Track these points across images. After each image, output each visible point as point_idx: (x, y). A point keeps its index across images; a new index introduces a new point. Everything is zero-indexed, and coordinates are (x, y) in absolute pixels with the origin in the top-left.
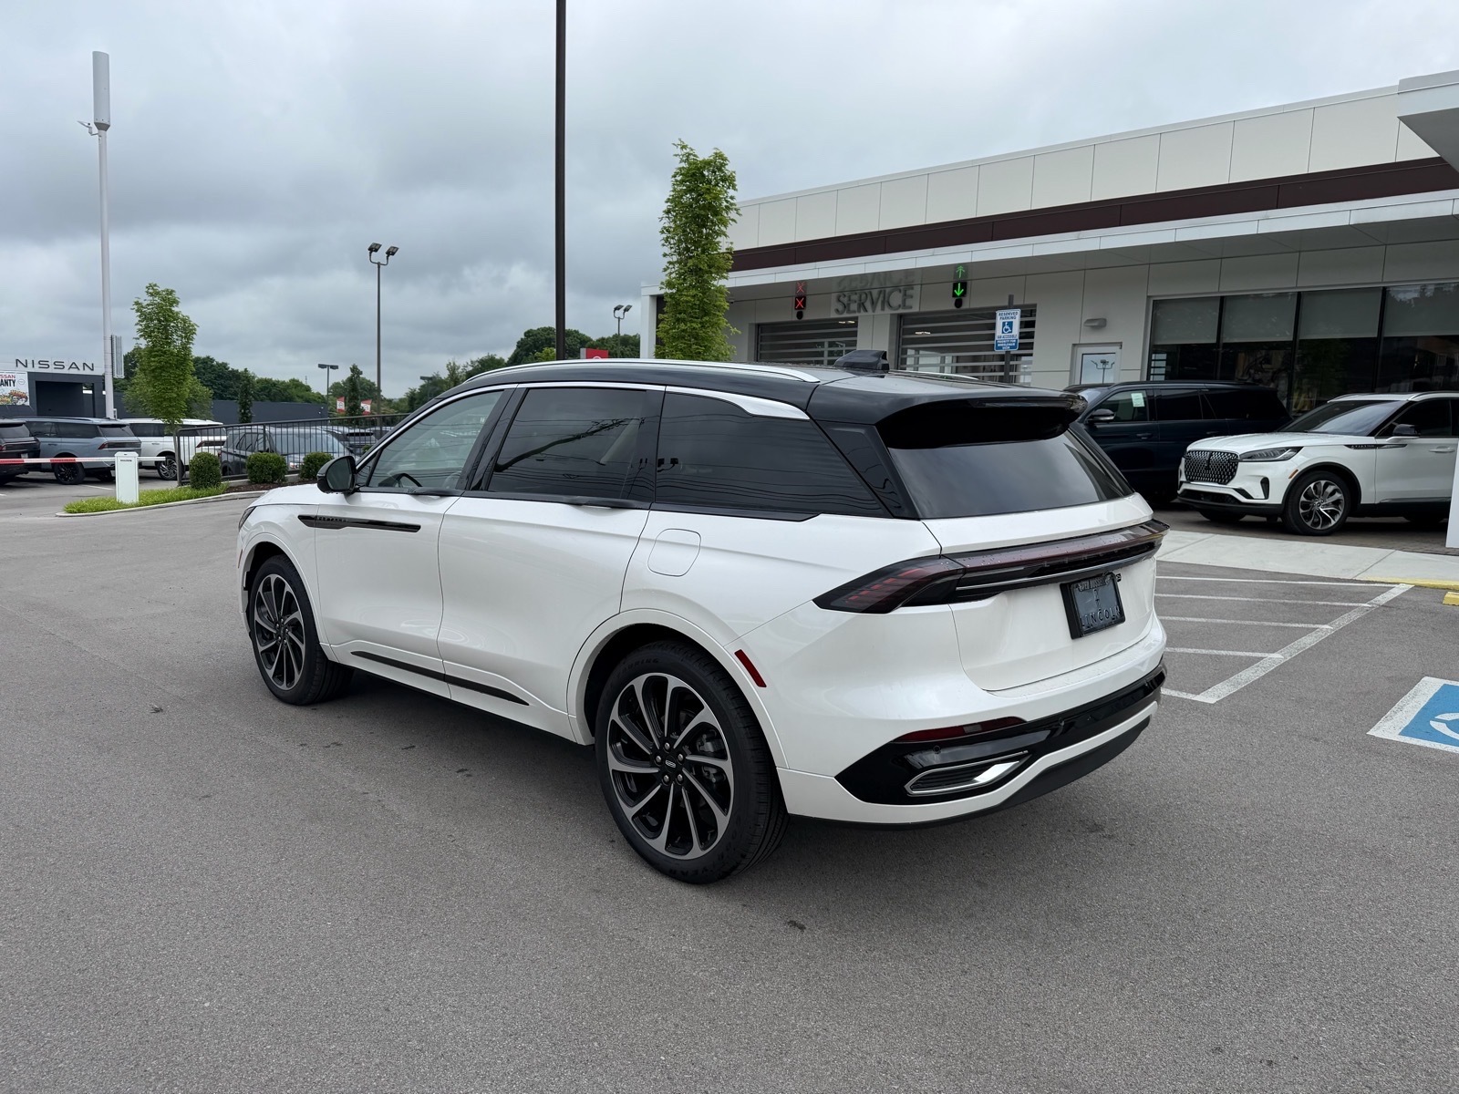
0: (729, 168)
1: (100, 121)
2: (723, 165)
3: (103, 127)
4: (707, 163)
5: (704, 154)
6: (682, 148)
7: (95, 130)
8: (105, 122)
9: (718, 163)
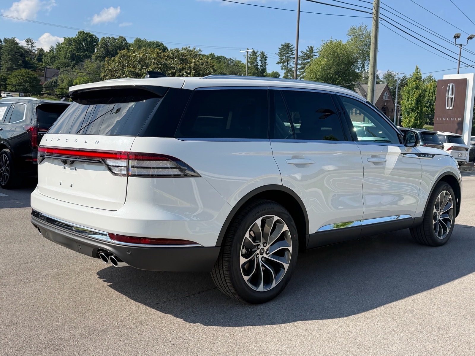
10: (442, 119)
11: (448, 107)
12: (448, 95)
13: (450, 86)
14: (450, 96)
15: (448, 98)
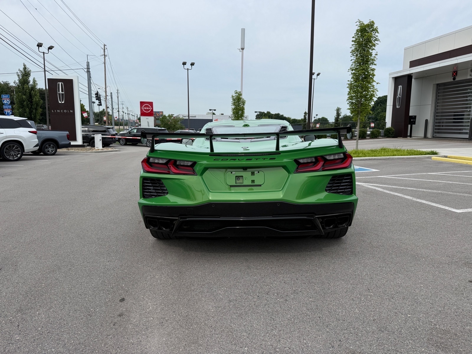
0: (375, 26)
1: (242, 48)
2: (373, 25)
3: (243, 49)
4: (368, 26)
5: (366, 22)
6: (359, 22)
7: (241, 50)
8: (243, 48)
9: (371, 25)
10: (57, 111)
11: (60, 101)
12: (59, 91)
13: (59, 84)
14: (60, 92)
15: (59, 94)
